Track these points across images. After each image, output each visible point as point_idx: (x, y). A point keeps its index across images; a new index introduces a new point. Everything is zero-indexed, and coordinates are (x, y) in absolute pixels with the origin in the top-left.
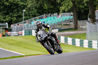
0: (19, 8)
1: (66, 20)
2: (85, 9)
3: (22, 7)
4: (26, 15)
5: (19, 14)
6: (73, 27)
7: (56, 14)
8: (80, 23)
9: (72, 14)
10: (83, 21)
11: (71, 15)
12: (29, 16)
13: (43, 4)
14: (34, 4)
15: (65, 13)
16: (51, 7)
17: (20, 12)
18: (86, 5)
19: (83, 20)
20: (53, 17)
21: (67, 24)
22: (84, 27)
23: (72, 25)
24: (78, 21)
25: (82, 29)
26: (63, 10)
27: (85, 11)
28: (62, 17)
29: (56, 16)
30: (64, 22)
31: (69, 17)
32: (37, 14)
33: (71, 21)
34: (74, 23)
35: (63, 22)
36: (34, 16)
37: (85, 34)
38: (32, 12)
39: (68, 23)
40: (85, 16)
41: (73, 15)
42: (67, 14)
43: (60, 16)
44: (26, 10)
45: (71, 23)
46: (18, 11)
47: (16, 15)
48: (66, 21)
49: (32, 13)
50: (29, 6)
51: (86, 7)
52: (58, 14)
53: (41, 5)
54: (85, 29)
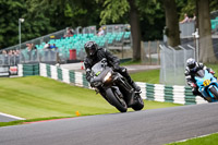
0: (10, 15)
1: (114, 41)
2: (157, 16)
3: (16, 12)
4: (25, 31)
5: (9, 28)
6: (130, 56)
7: (93, 28)
8: (146, 46)
9: (129, 26)
10: (153, 43)
11: (127, 30)
12: (33, 32)
13: (64, 6)
14: (44, 5)
15: (113, 26)
16: (81, 11)
17: (13, 25)
18: (158, 7)
19: (153, 39)
20: (85, 35)
21: (118, 50)
22: (155, 56)
23: (129, 51)
24: (142, 43)
25: (151, 61)
26: (107, 19)
27: (156, 20)
28: (105, 33)
29: (92, 32)
30: (112, 45)
31: (121, 34)
32: (50, 28)
33: (125, 44)
34: (133, 47)
35: (110, 45)
36: (44, 32)
37: (158, 71)
38: (40, 23)
39: (120, 48)
40: (156, 33)
41: (131, 30)
42: (117, 26)
43: (102, 32)
44: (25, 18)
45: (127, 48)
46: (7, 22)
47: (3, 31)
48: (115, 43)
49: (38, 27)
50: (31, 10)
51: (158, 12)
52: (98, 29)
53: (58, 7)
54: (158, 61)
